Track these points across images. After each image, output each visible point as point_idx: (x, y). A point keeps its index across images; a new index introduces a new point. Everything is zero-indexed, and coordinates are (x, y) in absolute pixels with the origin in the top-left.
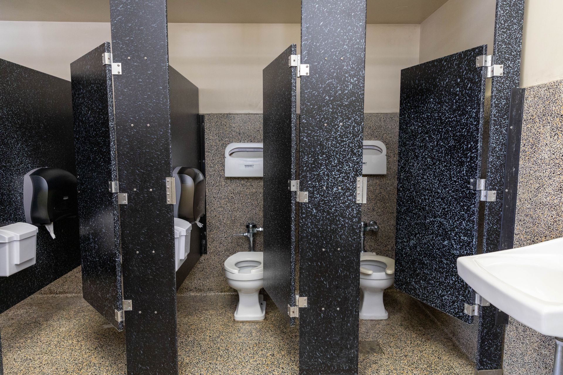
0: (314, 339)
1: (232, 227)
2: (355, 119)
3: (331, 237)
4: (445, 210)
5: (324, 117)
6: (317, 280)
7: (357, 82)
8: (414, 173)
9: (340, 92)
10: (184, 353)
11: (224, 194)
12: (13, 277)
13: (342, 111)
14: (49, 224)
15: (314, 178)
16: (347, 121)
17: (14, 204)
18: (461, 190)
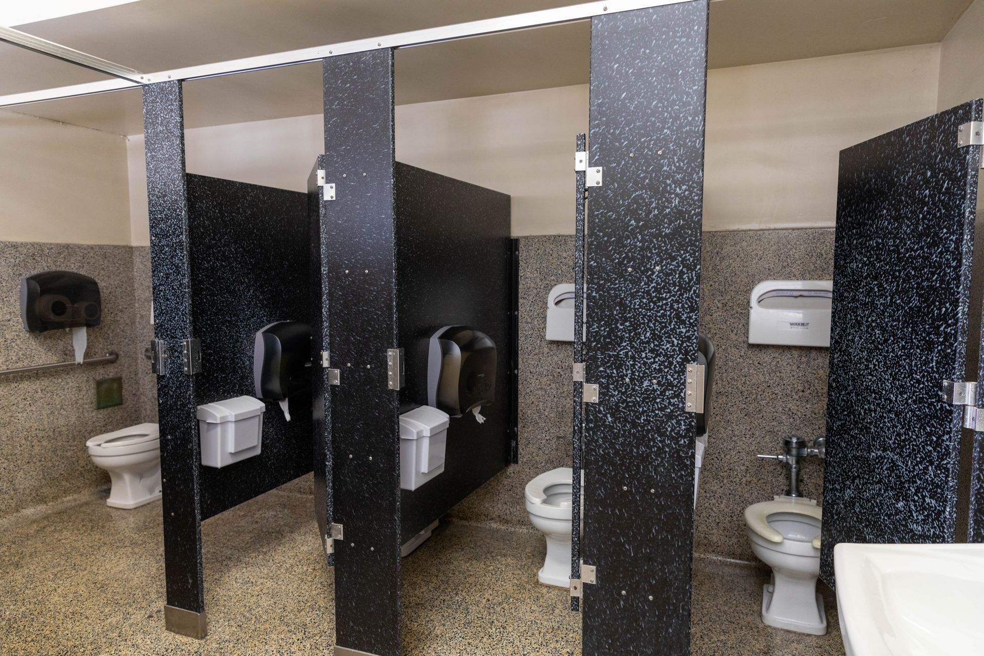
0: (607, 642)
1: (558, 424)
2: (684, 260)
3: (638, 467)
4: (900, 438)
5: (627, 256)
6: (614, 539)
7: (687, 193)
8: (855, 357)
9: (656, 212)
10: (440, 618)
11: (546, 368)
12: (227, 469)
13: (660, 245)
14: (283, 400)
15: (609, 361)
16: (668, 263)
17: (240, 371)
18: (927, 399)
